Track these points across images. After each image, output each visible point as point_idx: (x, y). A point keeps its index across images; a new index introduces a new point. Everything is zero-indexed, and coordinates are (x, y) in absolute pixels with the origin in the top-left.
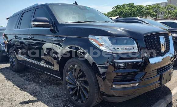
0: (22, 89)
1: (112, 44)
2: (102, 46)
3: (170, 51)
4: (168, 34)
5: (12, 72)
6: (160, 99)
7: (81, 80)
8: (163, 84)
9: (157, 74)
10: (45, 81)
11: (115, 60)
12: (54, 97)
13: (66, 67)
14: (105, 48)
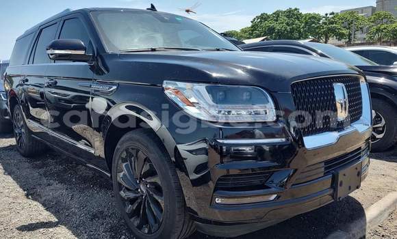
0: (31, 195)
1: (215, 100)
2: (192, 104)
3: (361, 118)
4: (357, 79)
5: (19, 157)
6: (336, 230)
7: (149, 183)
8: (338, 196)
9: (326, 174)
10: (84, 180)
11: (220, 139)
12: (94, 217)
13: (117, 151)
14: (197, 111)
